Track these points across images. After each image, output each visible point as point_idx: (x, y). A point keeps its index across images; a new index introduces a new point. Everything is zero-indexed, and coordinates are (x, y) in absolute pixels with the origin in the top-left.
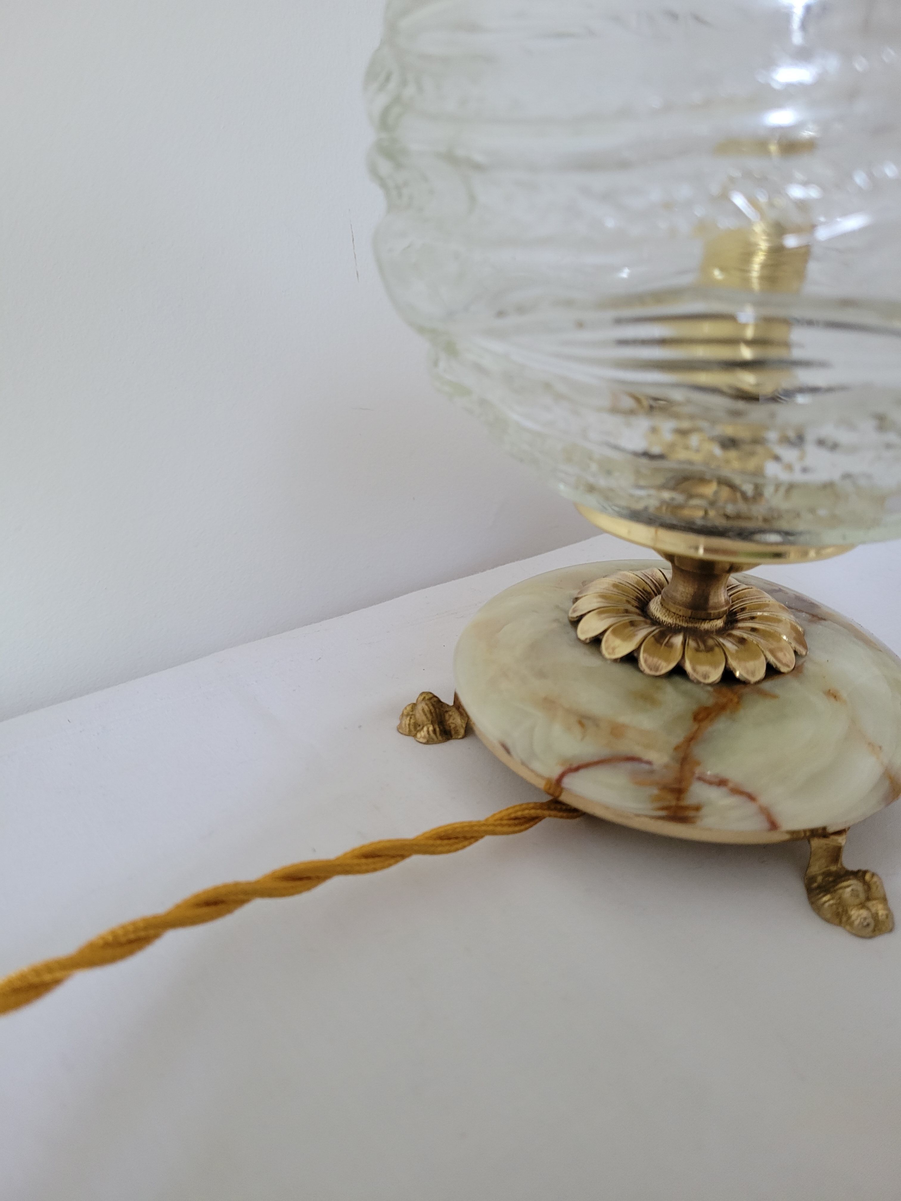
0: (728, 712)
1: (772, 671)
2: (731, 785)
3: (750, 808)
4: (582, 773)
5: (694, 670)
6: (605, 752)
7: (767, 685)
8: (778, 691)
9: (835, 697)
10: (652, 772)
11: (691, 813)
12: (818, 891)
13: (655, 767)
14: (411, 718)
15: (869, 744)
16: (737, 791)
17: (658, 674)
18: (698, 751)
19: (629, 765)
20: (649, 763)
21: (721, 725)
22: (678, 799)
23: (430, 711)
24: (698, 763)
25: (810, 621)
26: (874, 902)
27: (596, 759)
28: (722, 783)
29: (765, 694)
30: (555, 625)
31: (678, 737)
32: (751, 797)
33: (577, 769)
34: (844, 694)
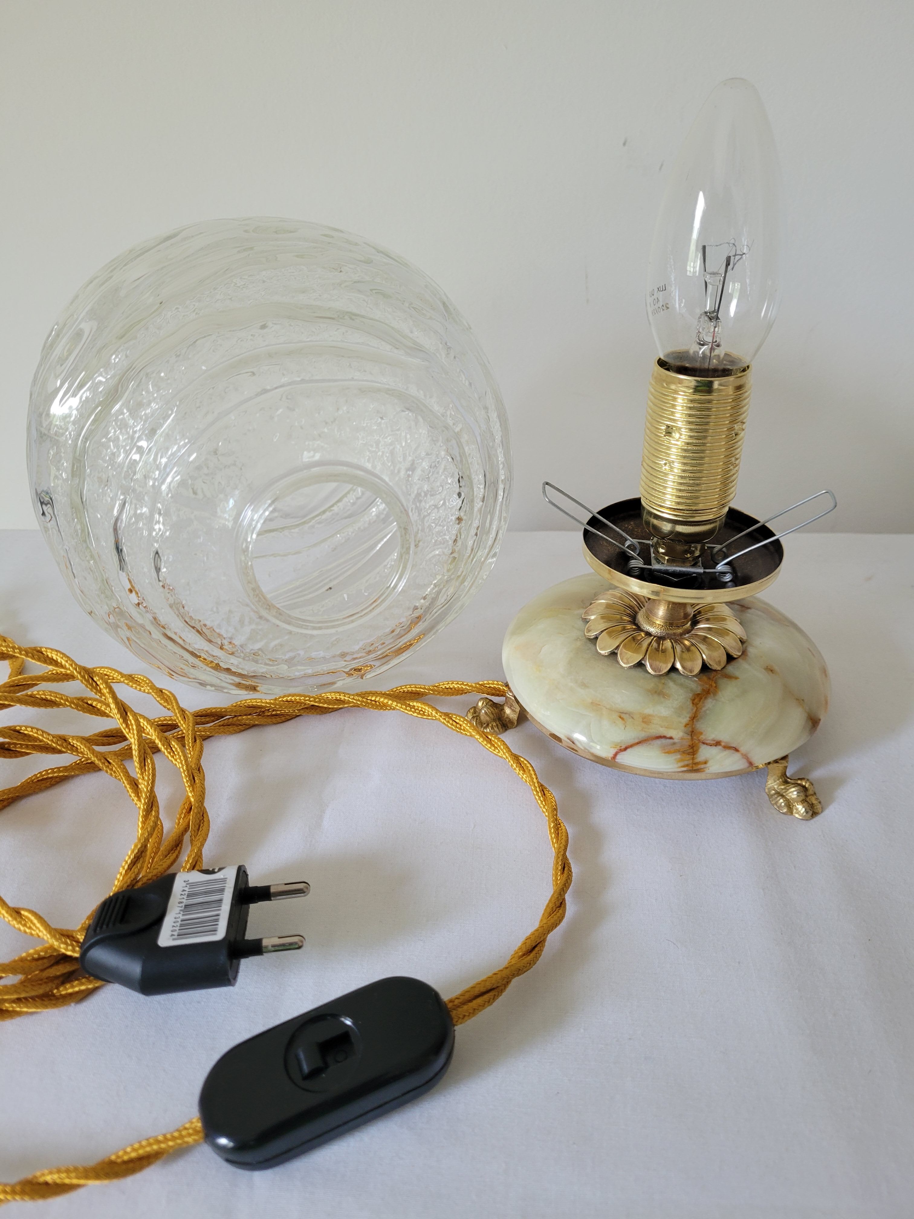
0: (712, 695)
1: (730, 658)
2: (723, 744)
3: (737, 756)
4: (629, 750)
5: (683, 667)
6: (643, 735)
7: (730, 669)
8: (737, 673)
9: (772, 671)
10: (674, 744)
11: (702, 766)
12: (776, 796)
13: (676, 740)
14: (477, 719)
15: (797, 699)
16: (727, 747)
17: (661, 673)
18: (700, 726)
19: (658, 742)
20: (671, 738)
21: (709, 703)
22: (693, 759)
23: (492, 712)
24: (701, 733)
25: (742, 611)
26: (810, 797)
27: (637, 741)
28: (717, 743)
29: (729, 677)
30: (579, 643)
31: (685, 719)
32: (737, 750)
33: (626, 749)
34: (776, 668)
